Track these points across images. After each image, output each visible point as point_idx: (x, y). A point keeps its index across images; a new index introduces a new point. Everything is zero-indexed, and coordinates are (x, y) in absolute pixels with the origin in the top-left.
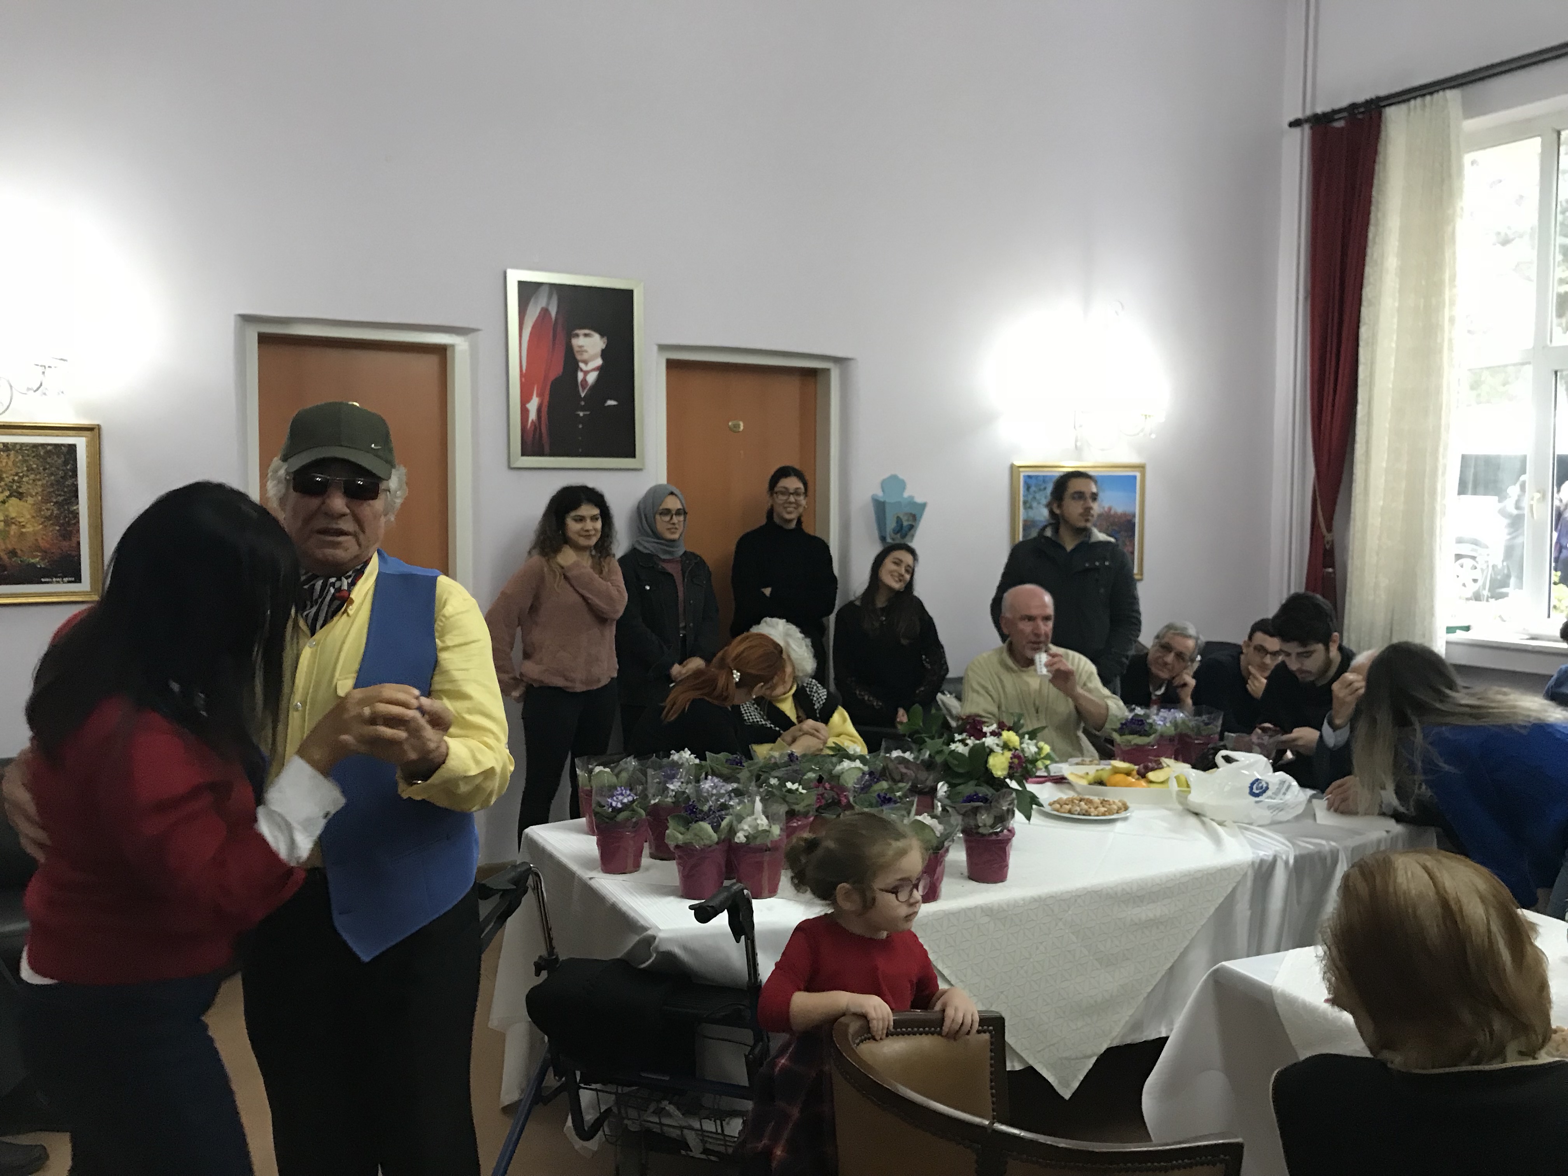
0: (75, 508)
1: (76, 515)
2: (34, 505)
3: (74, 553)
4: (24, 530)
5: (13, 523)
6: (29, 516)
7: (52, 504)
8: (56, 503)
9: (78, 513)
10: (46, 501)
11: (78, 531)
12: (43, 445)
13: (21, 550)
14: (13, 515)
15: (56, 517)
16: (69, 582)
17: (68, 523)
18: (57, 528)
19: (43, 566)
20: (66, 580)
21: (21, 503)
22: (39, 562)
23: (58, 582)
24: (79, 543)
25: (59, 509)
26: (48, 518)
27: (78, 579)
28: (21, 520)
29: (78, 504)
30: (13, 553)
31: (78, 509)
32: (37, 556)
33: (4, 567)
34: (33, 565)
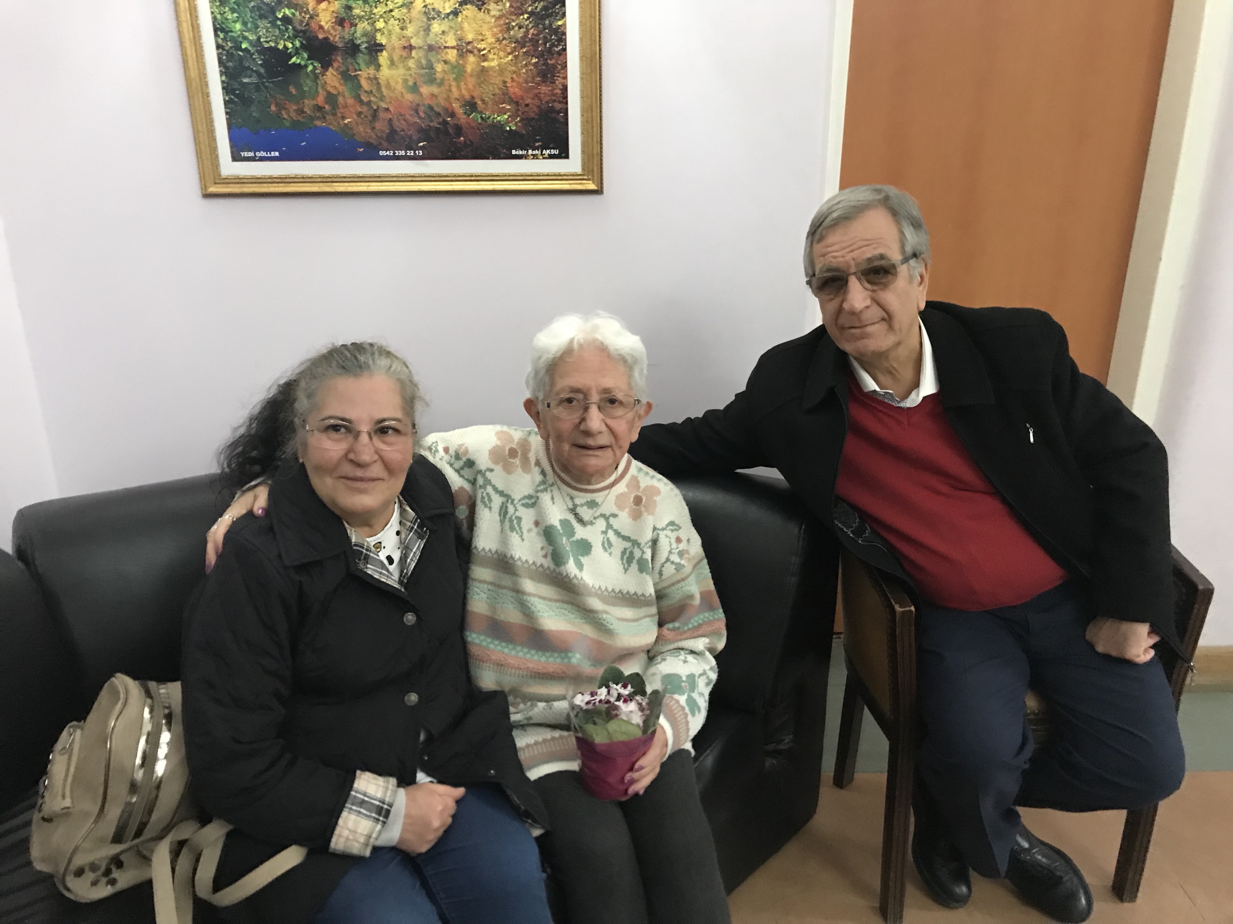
0: (560, 23)
1: (561, 36)
2: (499, 18)
3: (558, 106)
4: (485, 64)
5: (471, 52)
6: (491, 40)
7: (526, 16)
8: (531, 14)
9: (564, 34)
10: (517, 12)
11: (565, 66)
13: (483, 101)
14: (470, 37)
15: (531, 40)
16: (551, 157)
17: (550, 51)
18: (534, 60)
19: (514, 128)
20: (547, 152)
21: (481, 15)
22: (507, 122)
23: (535, 157)
24: (565, 89)
25: (536, 26)
26: (521, 43)
27: (564, 154)
28: (481, 46)
29: (564, 15)
30: (471, 106)
31: (564, 25)
32: (503, 112)
33: (459, 130)
34: (499, 127)
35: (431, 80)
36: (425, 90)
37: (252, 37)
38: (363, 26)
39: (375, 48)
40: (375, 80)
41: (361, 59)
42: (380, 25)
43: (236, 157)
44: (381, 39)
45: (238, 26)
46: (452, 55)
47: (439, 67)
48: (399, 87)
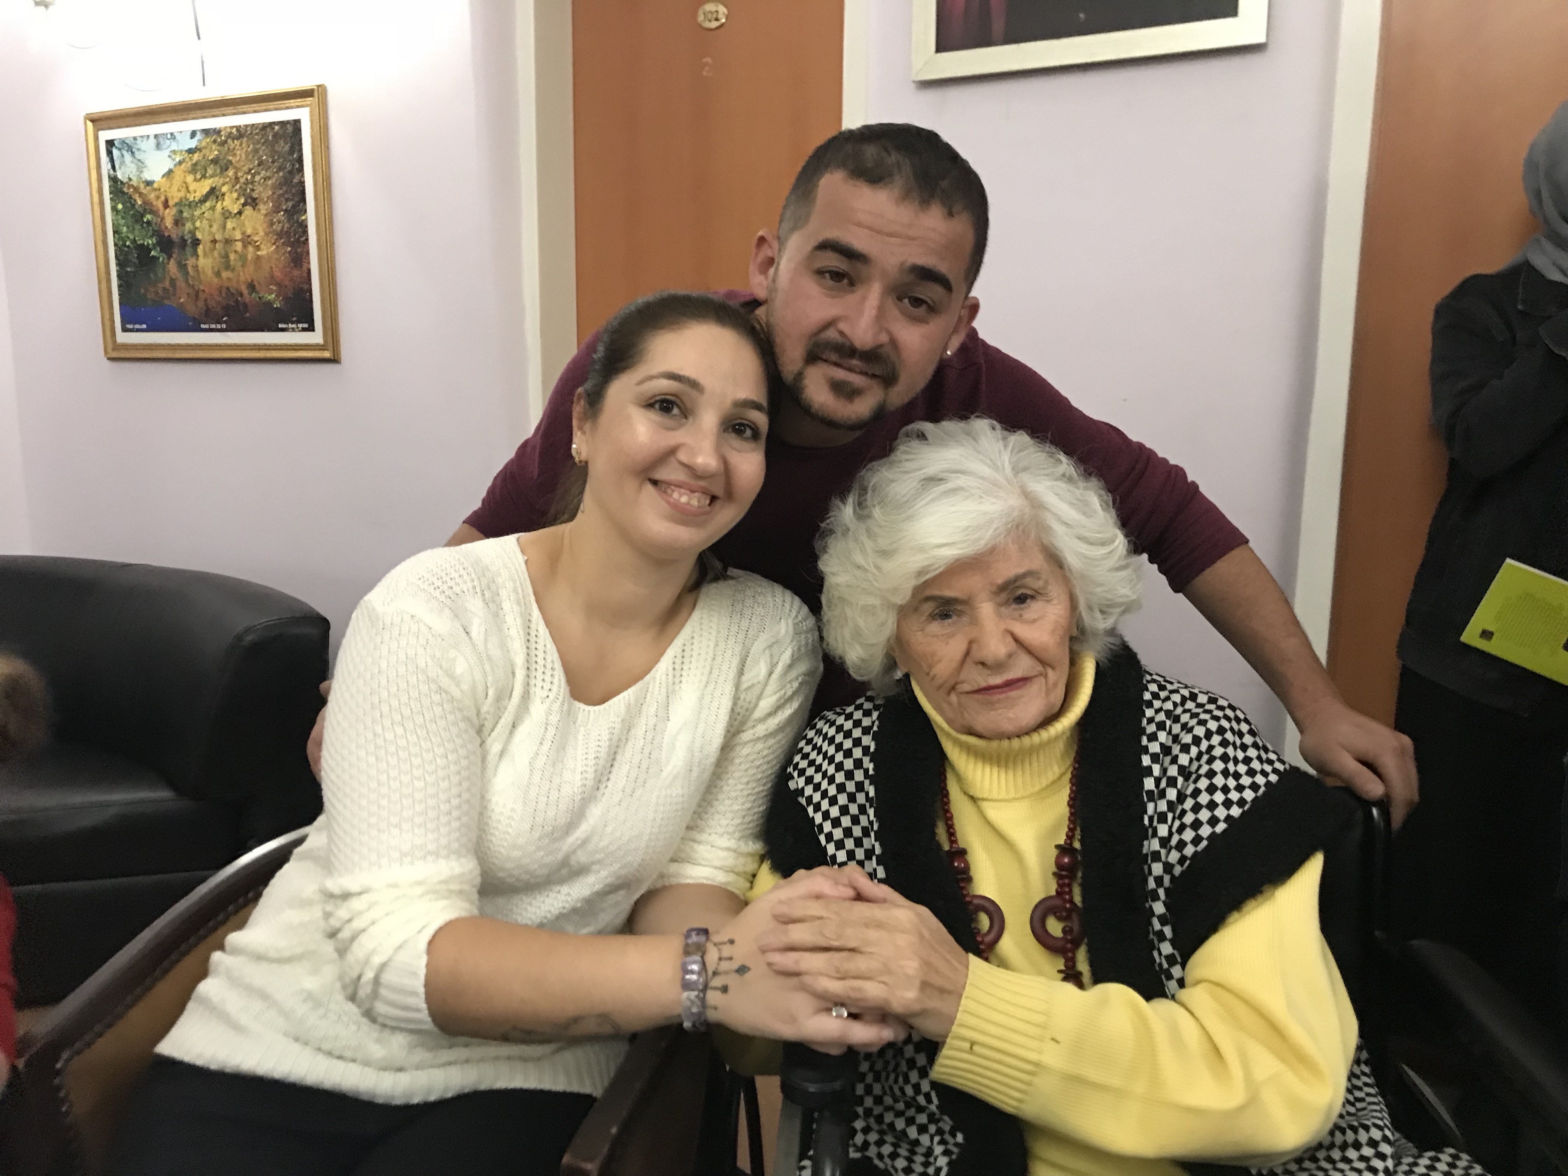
0: (303, 218)
1: (304, 227)
2: (266, 215)
3: (306, 287)
4: (259, 253)
5: (250, 243)
6: (262, 234)
7: (282, 213)
8: (286, 211)
9: (306, 227)
10: (277, 210)
11: (308, 253)
12: (271, 125)
13: (259, 283)
14: (249, 232)
15: (286, 232)
16: (303, 330)
17: (298, 240)
18: (289, 249)
19: (279, 306)
20: (300, 326)
21: (255, 213)
22: (275, 300)
23: (293, 330)
24: (309, 270)
25: (289, 221)
26: (280, 235)
27: (311, 328)
28: (256, 239)
29: (306, 211)
30: (252, 287)
31: (306, 219)
32: (271, 292)
33: (245, 305)
34: (269, 304)
35: (228, 267)
36: (225, 274)
37: (132, 237)
38: (188, 226)
39: (196, 242)
40: (196, 267)
41: (189, 250)
42: (198, 224)
43: (125, 330)
44: (199, 235)
45: (125, 229)
46: (239, 246)
47: (232, 256)
48: (210, 273)
